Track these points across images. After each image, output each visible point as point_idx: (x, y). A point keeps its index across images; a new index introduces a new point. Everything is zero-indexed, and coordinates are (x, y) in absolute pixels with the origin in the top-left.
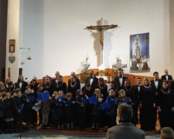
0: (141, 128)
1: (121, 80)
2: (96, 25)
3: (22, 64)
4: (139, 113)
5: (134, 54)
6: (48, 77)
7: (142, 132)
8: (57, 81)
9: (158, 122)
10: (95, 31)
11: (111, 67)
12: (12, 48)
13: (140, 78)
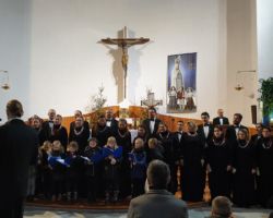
1: (152, 124)
2: (116, 37)
4: (179, 174)
5: (173, 84)
7: (184, 203)
10: (115, 47)
13: (181, 121)
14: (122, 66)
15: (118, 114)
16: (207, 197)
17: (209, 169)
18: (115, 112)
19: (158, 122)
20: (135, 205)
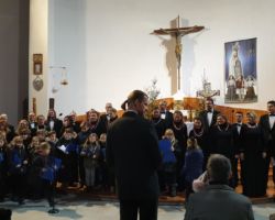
1: (210, 116)
2: (169, 27)
3: (54, 91)
4: (239, 168)
5: (231, 73)
6: (94, 112)
11: (194, 96)
12: (38, 67)
13: (240, 112)
15: (172, 106)
16: (270, 192)
18: (168, 104)
19: (216, 114)
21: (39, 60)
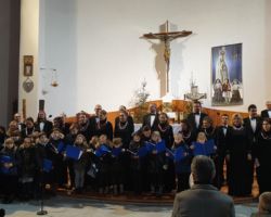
0: (229, 194)
1: (198, 118)
2: (158, 32)
3: (44, 93)
4: (225, 169)
6: (84, 113)
8: (98, 120)
9: (255, 184)
10: (157, 41)
11: (182, 98)
12: (28, 68)
13: (226, 114)
14: (164, 60)
15: (161, 108)
16: (255, 192)
17: (257, 164)
19: (203, 116)
20: (180, 200)
21: (29, 62)
